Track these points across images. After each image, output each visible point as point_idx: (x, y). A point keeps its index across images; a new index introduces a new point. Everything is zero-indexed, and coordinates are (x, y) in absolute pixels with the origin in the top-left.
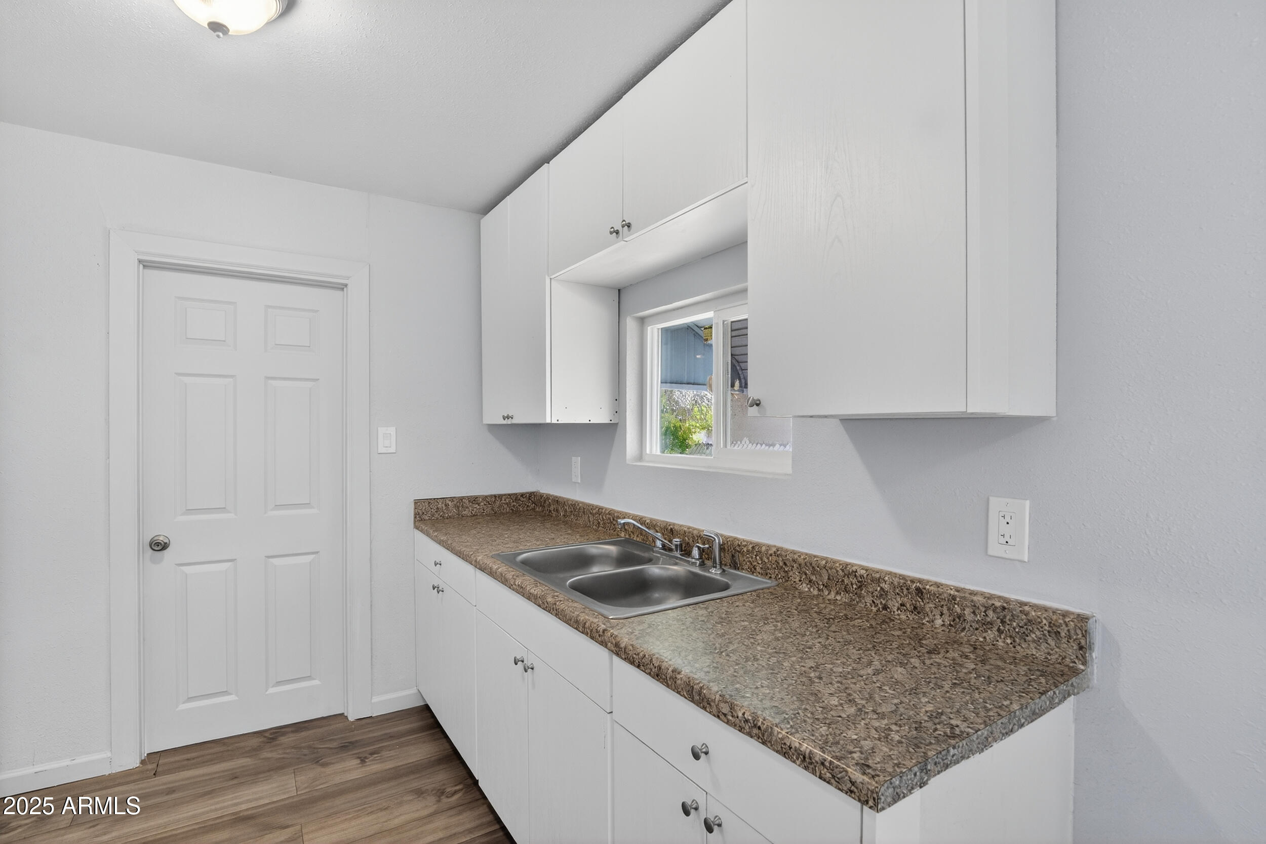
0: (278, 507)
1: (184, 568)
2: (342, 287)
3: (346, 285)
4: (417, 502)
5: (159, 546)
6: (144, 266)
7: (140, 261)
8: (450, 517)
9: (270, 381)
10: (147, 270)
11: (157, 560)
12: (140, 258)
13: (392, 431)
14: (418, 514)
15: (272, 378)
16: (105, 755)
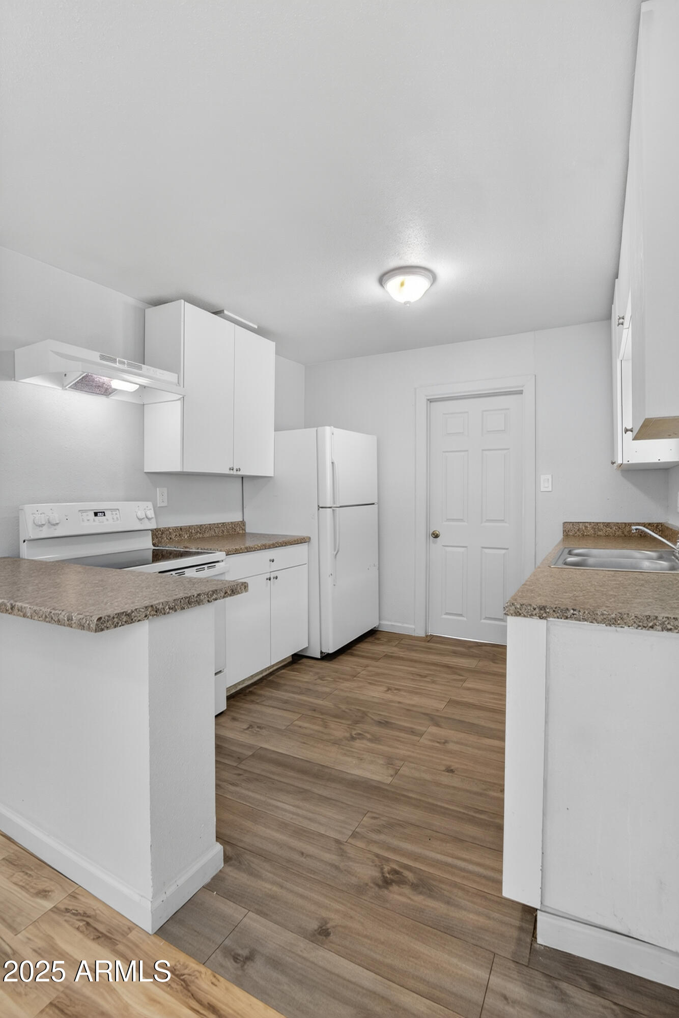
0: (488, 521)
1: (446, 548)
2: (521, 392)
3: (522, 391)
4: (564, 523)
5: (436, 536)
6: (430, 402)
7: (428, 400)
8: (588, 535)
9: (484, 452)
10: (432, 404)
11: (434, 543)
12: (428, 398)
13: (549, 477)
14: (565, 531)
15: (485, 450)
16: (413, 626)
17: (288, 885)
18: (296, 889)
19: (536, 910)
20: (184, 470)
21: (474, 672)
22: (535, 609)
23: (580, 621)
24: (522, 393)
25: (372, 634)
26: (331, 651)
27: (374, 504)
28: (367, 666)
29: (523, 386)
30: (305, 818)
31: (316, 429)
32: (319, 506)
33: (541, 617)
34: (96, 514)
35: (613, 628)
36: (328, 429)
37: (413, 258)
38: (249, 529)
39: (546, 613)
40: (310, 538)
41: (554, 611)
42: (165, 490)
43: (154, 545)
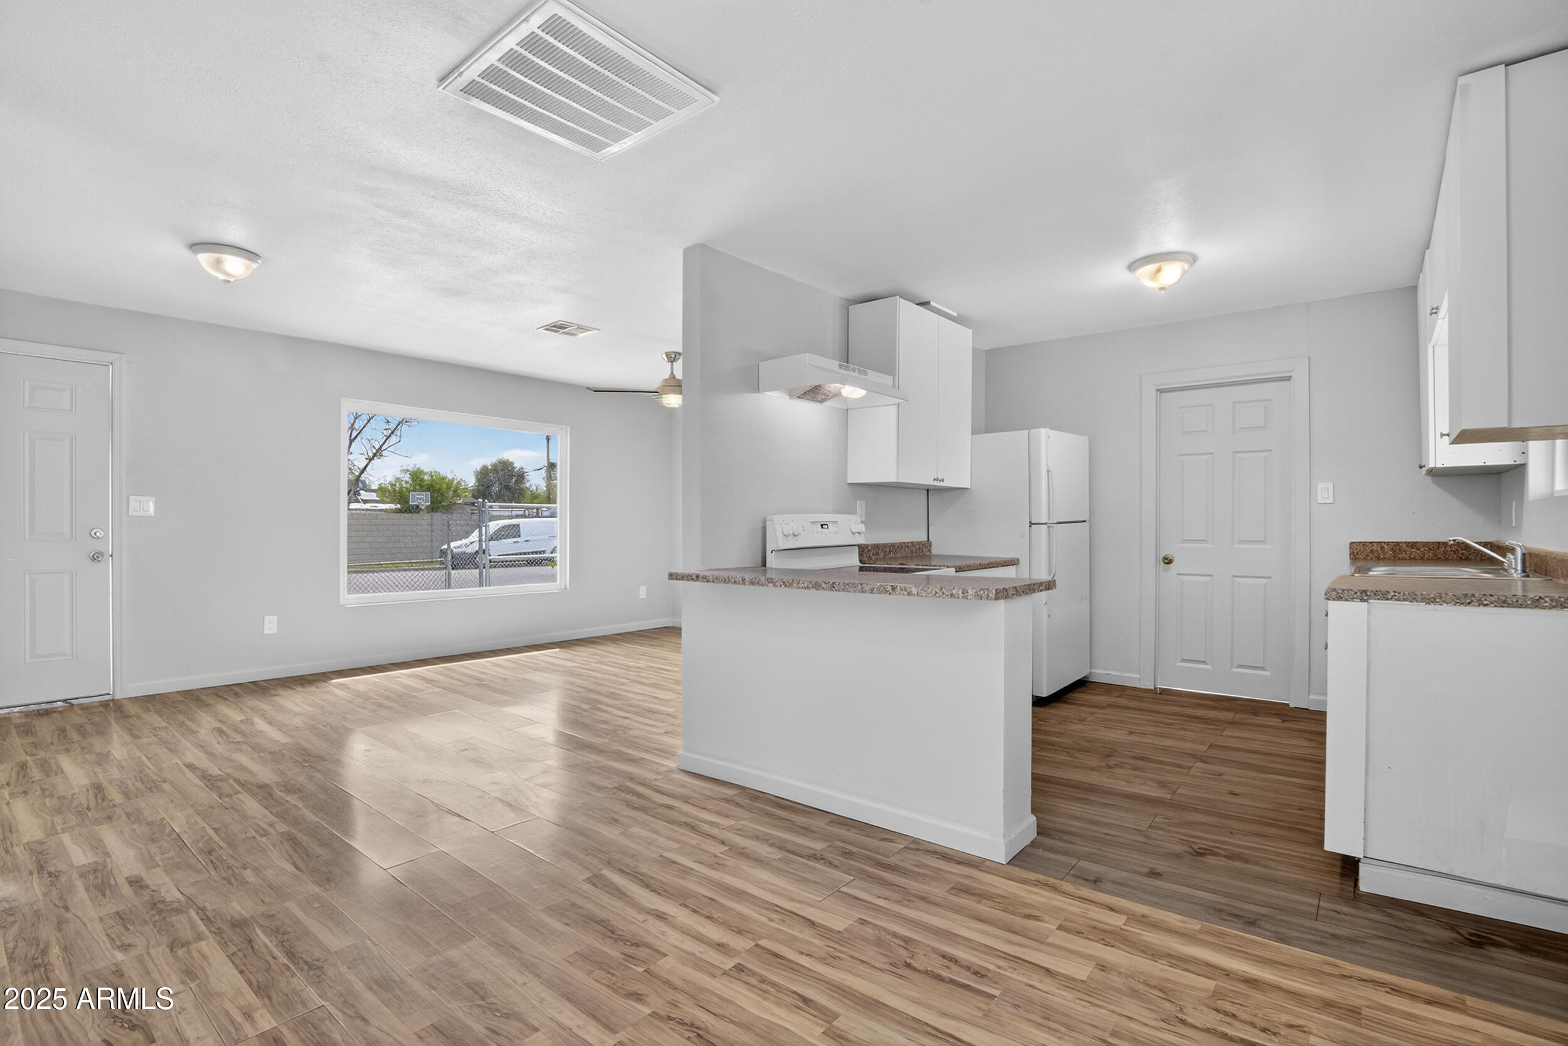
0: (1242, 542)
1: (1183, 577)
2: (1288, 378)
3: (1291, 377)
4: (1352, 543)
5: (1168, 561)
6: (1161, 392)
7: (1158, 390)
8: (1386, 558)
9: (1236, 454)
10: (1162, 394)
11: (1166, 570)
12: (1158, 388)
13: (1330, 485)
14: (1353, 552)
15: (1236, 452)
16: (1138, 676)
17: (1104, 849)
18: (1114, 851)
19: (1359, 860)
20: (900, 481)
21: (1232, 723)
22: (1356, 593)
23: (1400, 601)
24: (1290, 380)
25: (1081, 684)
26: (1045, 695)
27: (1085, 521)
28: (1094, 713)
29: (1292, 371)
30: (1098, 815)
31: (1027, 431)
32: (1030, 522)
33: (1362, 600)
34: (822, 525)
35: (1432, 606)
36: (1043, 430)
37: (1170, 243)
38: (935, 550)
39: (1367, 595)
40: (1018, 560)
41: (1375, 594)
42: (863, 502)
43: (861, 562)
